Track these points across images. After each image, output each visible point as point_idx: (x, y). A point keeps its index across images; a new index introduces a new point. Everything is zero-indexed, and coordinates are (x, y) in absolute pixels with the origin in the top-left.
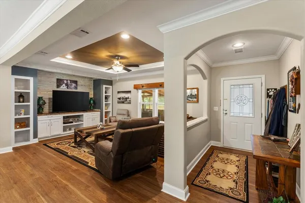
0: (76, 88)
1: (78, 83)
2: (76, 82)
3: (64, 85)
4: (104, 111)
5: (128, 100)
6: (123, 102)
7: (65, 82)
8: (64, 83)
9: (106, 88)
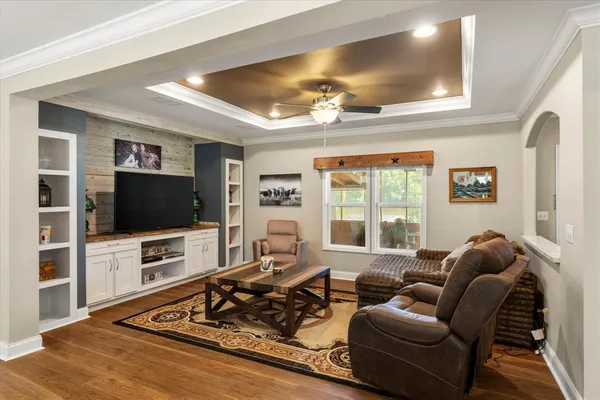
0: (158, 165)
1: (162, 153)
2: (157, 150)
3: (132, 157)
4: (228, 225)
5: (292, 197)
6: (278, 203)
7: (135, 148)
8: (131, 151)
9: (231, 165)
